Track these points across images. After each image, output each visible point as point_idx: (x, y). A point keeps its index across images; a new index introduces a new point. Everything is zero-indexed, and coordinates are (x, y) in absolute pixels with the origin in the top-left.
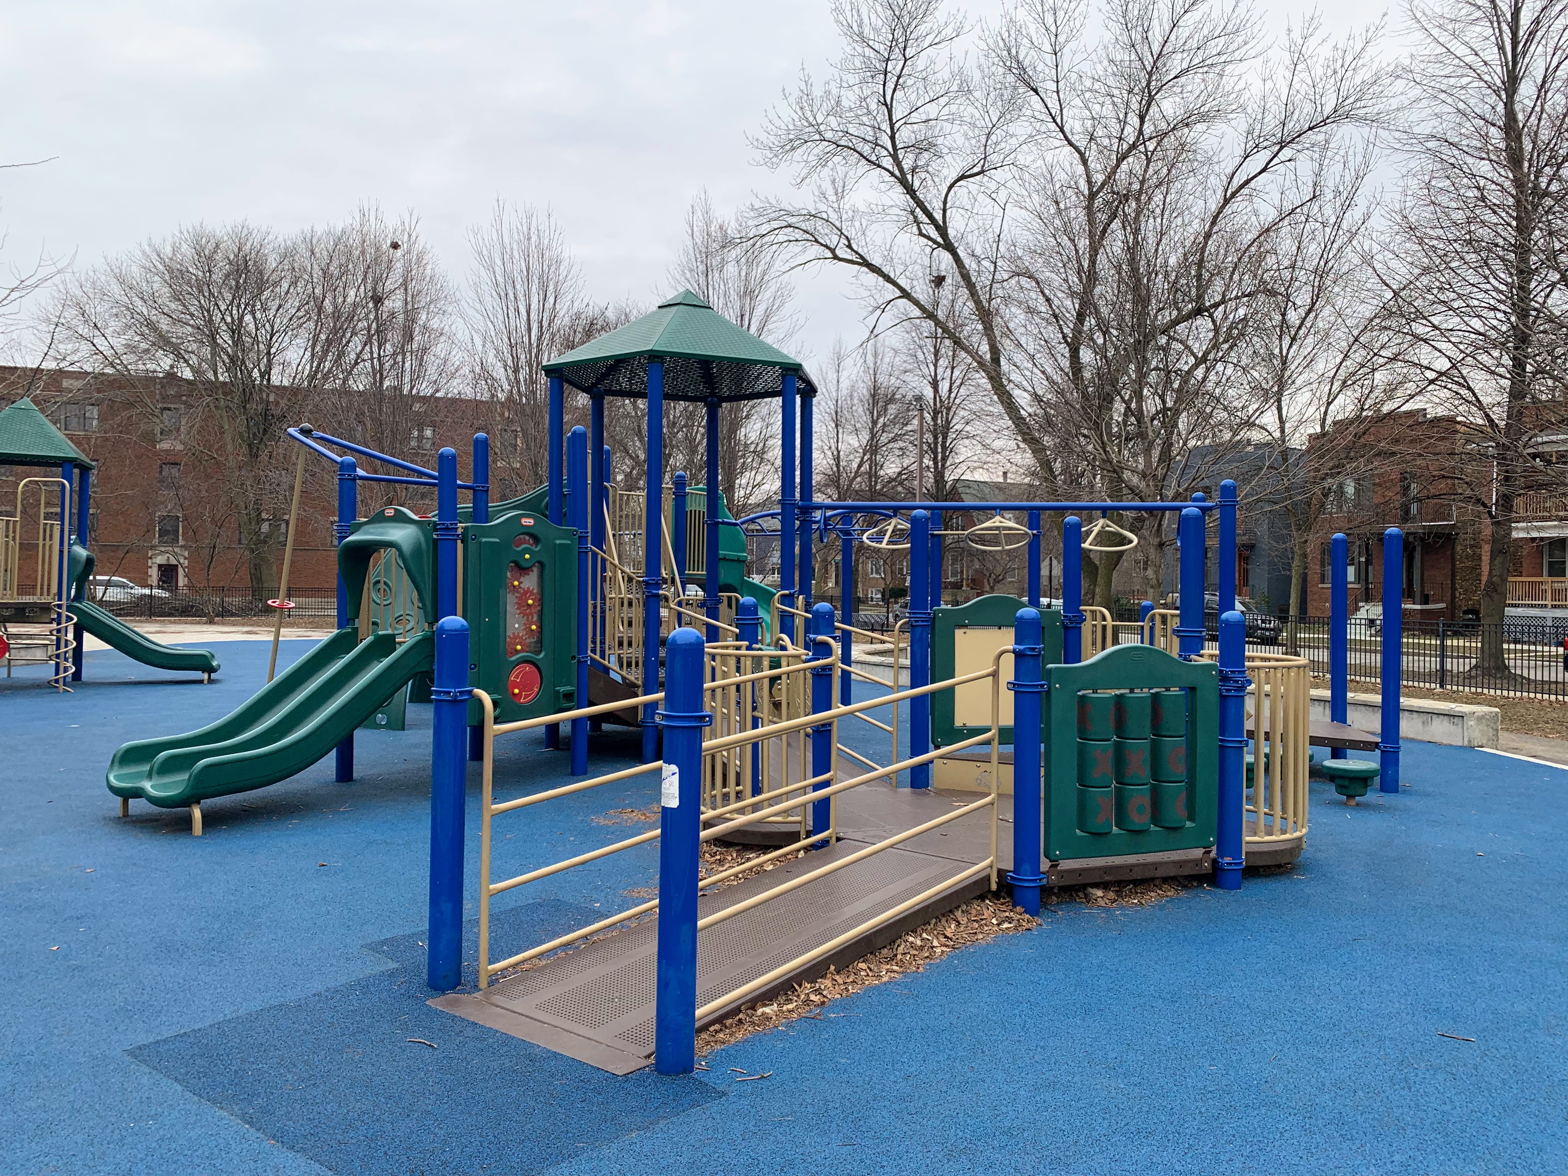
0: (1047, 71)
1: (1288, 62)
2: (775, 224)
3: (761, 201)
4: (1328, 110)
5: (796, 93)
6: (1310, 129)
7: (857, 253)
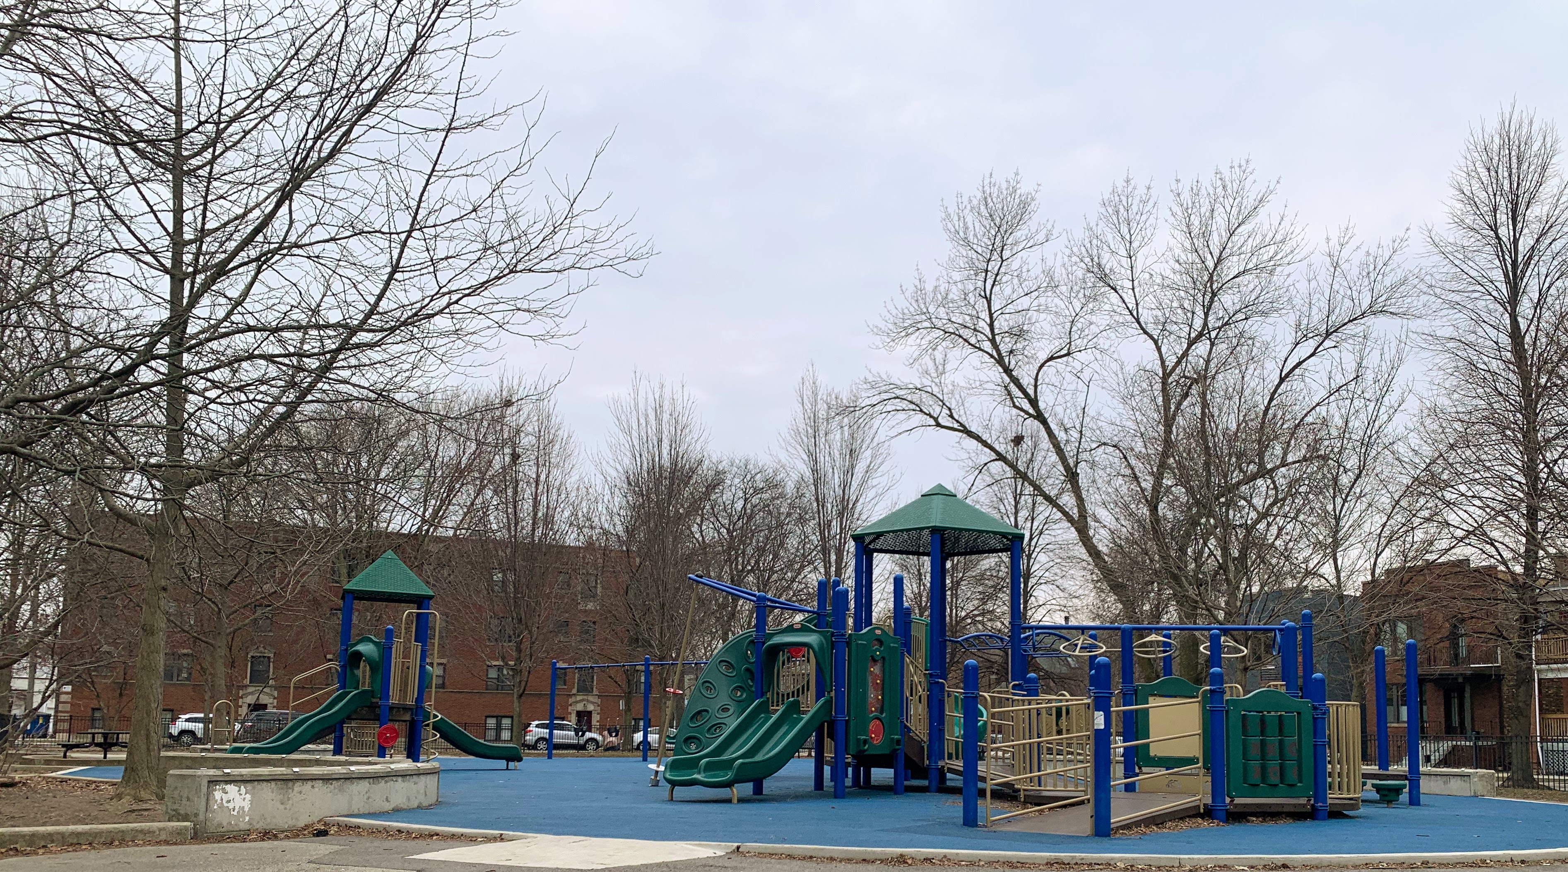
0: (1123, 271)
1: (1328, 264)
2: (885, 396)
3: (874, 376)
4: (1365, 305)
5: (912, 289)
6: (1350, 321)
7: (958, 421)
